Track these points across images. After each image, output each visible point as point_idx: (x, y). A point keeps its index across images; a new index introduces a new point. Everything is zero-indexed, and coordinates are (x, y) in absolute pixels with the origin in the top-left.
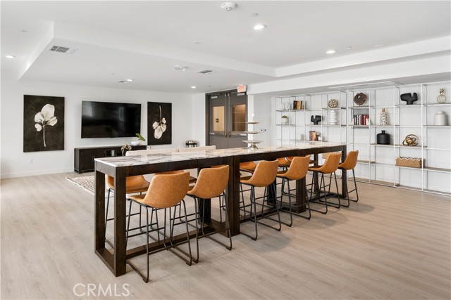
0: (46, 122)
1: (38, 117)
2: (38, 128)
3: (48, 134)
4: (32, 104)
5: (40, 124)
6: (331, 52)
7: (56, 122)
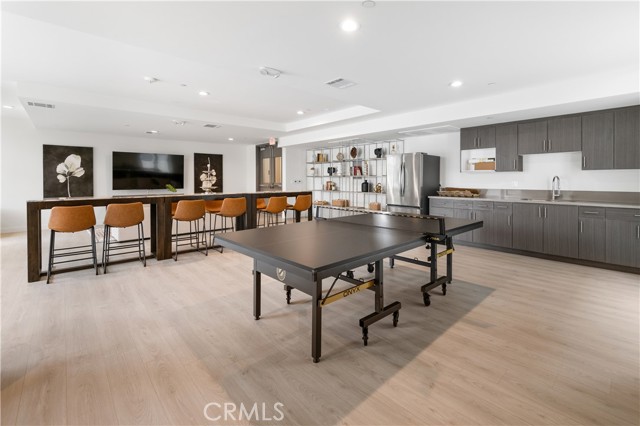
0: (70, 174)
1: (60, 168)
2: (62, 179)
3: (73, 185)
4: (53, 154)
5: (64, 175)
6: (300, 113)
7: (83, 173)
